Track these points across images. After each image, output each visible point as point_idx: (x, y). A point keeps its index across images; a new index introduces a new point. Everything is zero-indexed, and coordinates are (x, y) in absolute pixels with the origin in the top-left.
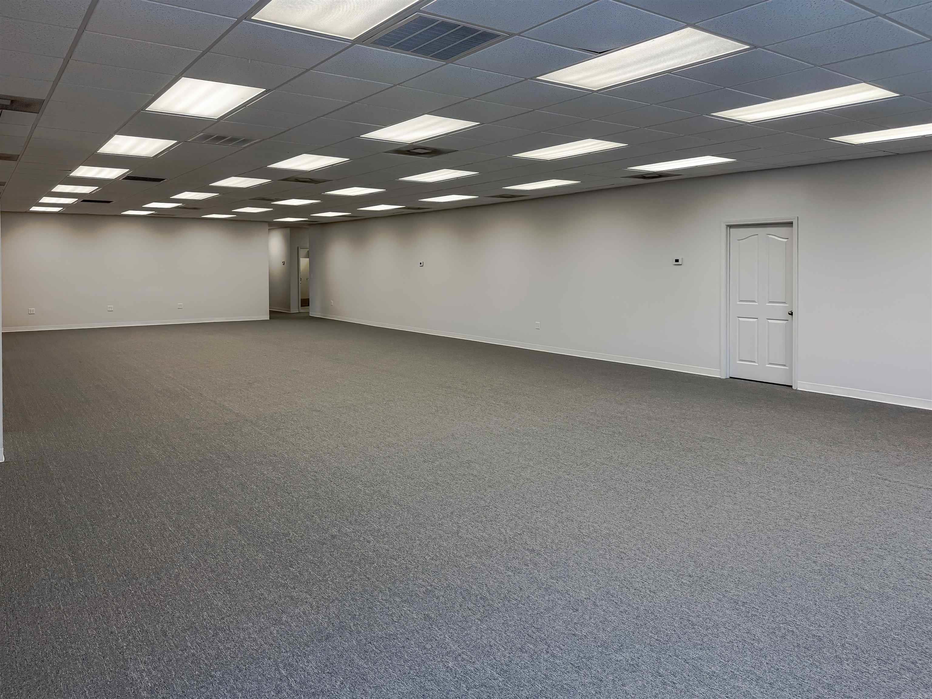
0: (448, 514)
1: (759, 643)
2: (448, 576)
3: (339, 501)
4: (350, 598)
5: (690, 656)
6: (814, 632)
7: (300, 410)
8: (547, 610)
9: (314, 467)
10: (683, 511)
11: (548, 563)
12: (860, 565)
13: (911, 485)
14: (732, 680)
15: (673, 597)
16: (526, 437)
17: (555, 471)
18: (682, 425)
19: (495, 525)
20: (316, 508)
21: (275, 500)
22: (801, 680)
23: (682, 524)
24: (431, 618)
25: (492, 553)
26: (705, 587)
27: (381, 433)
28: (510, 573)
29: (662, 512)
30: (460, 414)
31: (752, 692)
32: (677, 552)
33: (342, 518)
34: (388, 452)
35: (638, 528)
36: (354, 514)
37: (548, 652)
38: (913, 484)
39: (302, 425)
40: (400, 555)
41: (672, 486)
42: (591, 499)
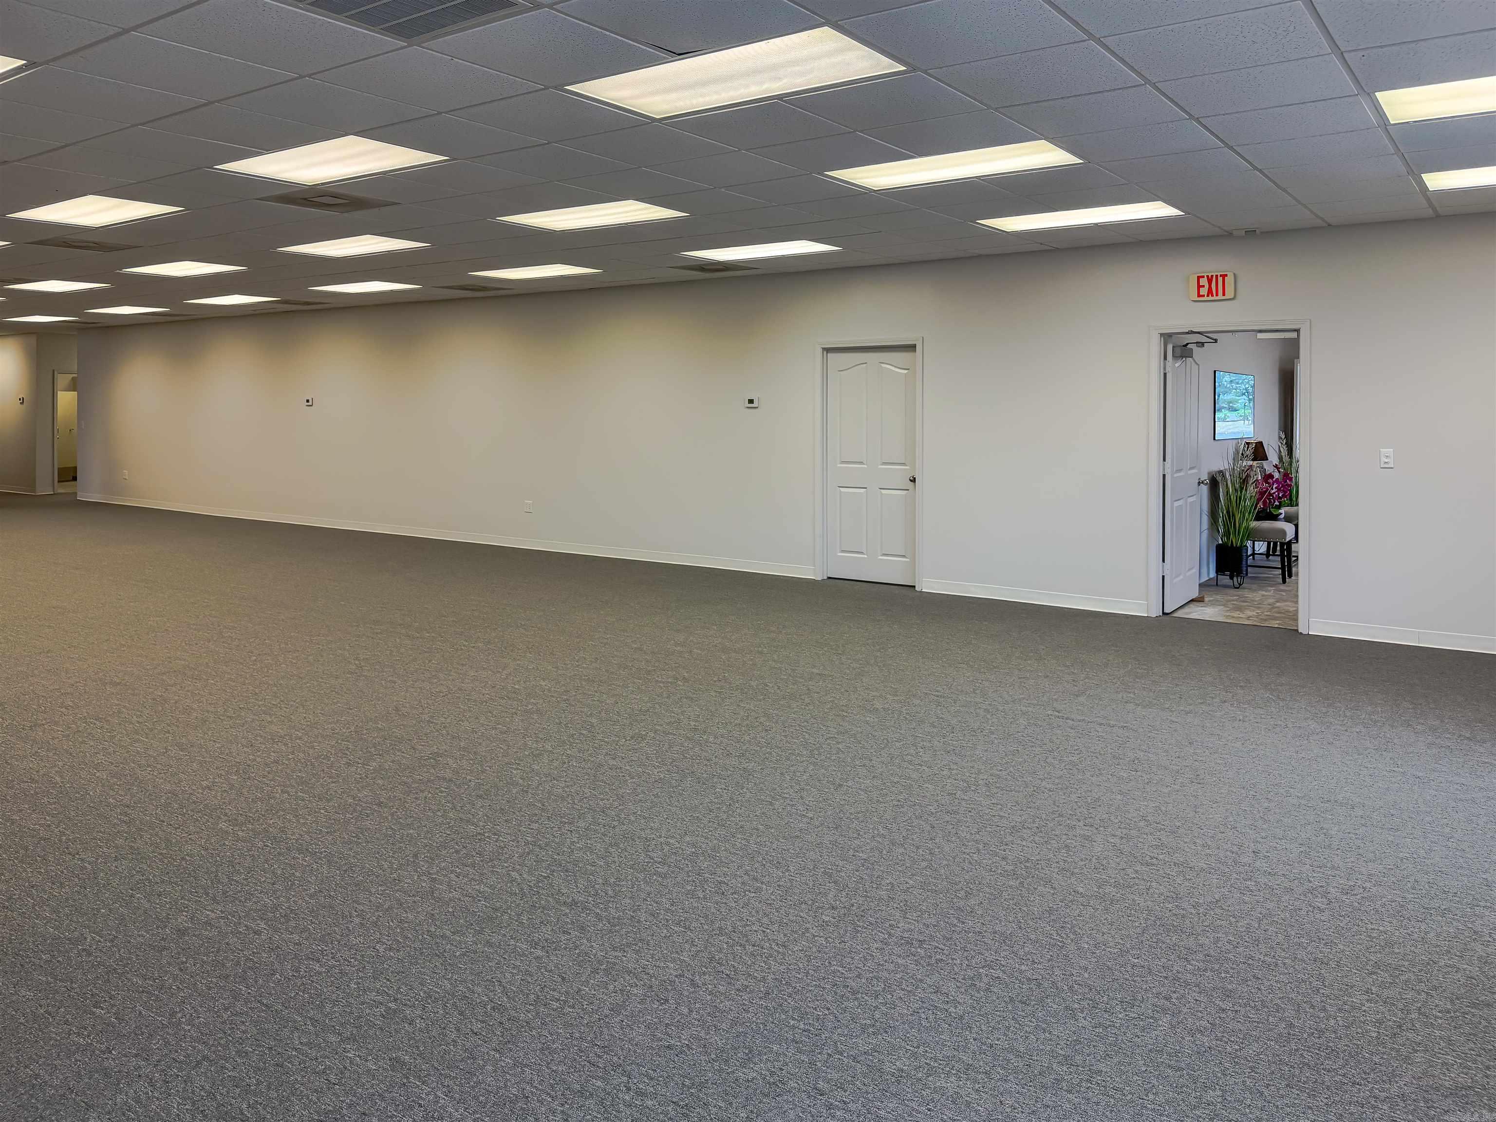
0: (408, 860)
1: (956, 1007)
2: (426, 977)
3: (183, 859)
4: (234, 1053)
5: (860, 1049)
6: (1029, 974)
7: (78, 684)
8: (616, 1009)
9: (121, 796)
10: (802, 798)
11: (604, 923)
12: (1065, 855)
13: (1101, 724)
14: (930, 1078)
15: (814, 949)
16: (532, 700)
17: (590, 755)
18: (775, 657)
19: (500, 867)
20: (137, 877)
21: (43, 871)
22: (1028, 1057)
23: (805, 820)
24: (404, 1063)
25: (502, 919)
26: (858, 923)
27: (255, 717)
28: (539, 953)
29: (771, 804)
30: (405, 670)
31: (963, 1093)
32: (807, 870)
33: (196, 892)
34: (272, 754)
35: (739, 836)
36: (219, 882)
37: (629, 1089)
38: (1104, 722)
39: (86, 714)
40: (326, 950)
41: (778, 758)
42: (656, 796)
